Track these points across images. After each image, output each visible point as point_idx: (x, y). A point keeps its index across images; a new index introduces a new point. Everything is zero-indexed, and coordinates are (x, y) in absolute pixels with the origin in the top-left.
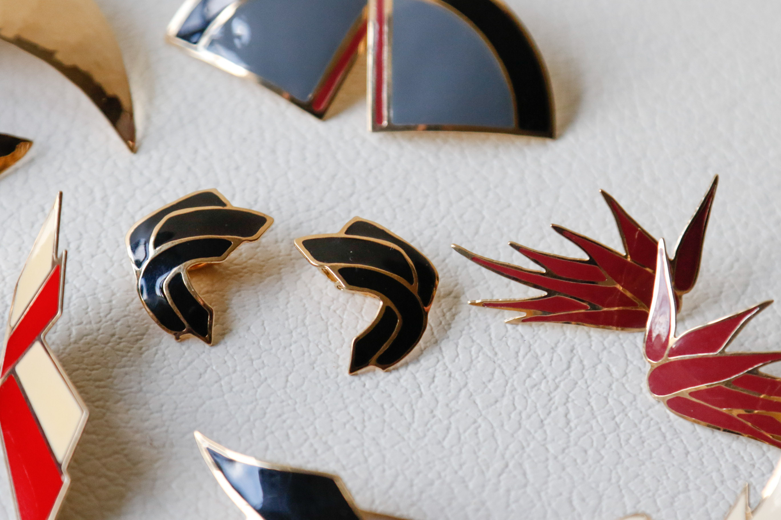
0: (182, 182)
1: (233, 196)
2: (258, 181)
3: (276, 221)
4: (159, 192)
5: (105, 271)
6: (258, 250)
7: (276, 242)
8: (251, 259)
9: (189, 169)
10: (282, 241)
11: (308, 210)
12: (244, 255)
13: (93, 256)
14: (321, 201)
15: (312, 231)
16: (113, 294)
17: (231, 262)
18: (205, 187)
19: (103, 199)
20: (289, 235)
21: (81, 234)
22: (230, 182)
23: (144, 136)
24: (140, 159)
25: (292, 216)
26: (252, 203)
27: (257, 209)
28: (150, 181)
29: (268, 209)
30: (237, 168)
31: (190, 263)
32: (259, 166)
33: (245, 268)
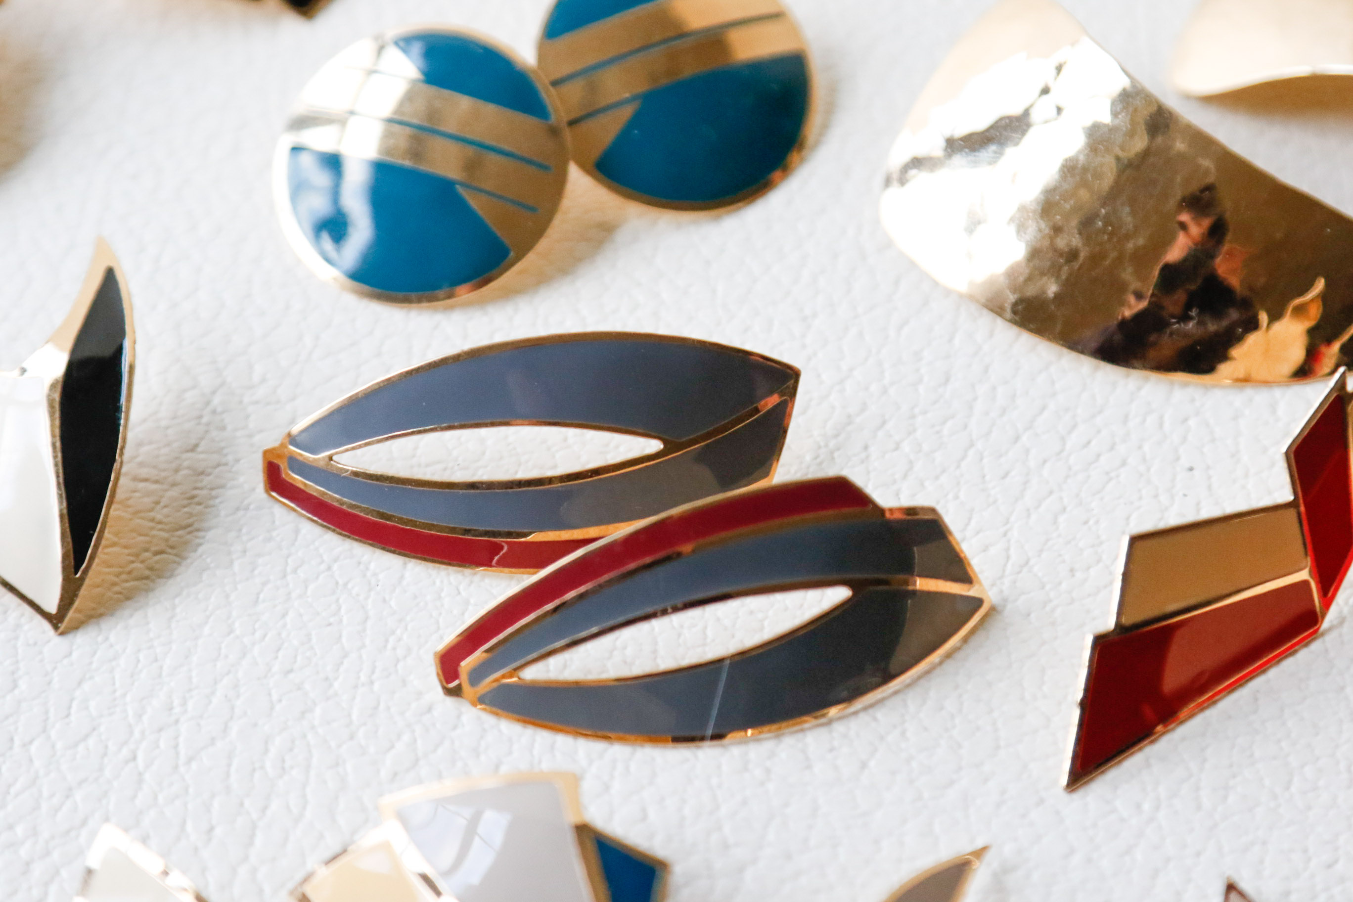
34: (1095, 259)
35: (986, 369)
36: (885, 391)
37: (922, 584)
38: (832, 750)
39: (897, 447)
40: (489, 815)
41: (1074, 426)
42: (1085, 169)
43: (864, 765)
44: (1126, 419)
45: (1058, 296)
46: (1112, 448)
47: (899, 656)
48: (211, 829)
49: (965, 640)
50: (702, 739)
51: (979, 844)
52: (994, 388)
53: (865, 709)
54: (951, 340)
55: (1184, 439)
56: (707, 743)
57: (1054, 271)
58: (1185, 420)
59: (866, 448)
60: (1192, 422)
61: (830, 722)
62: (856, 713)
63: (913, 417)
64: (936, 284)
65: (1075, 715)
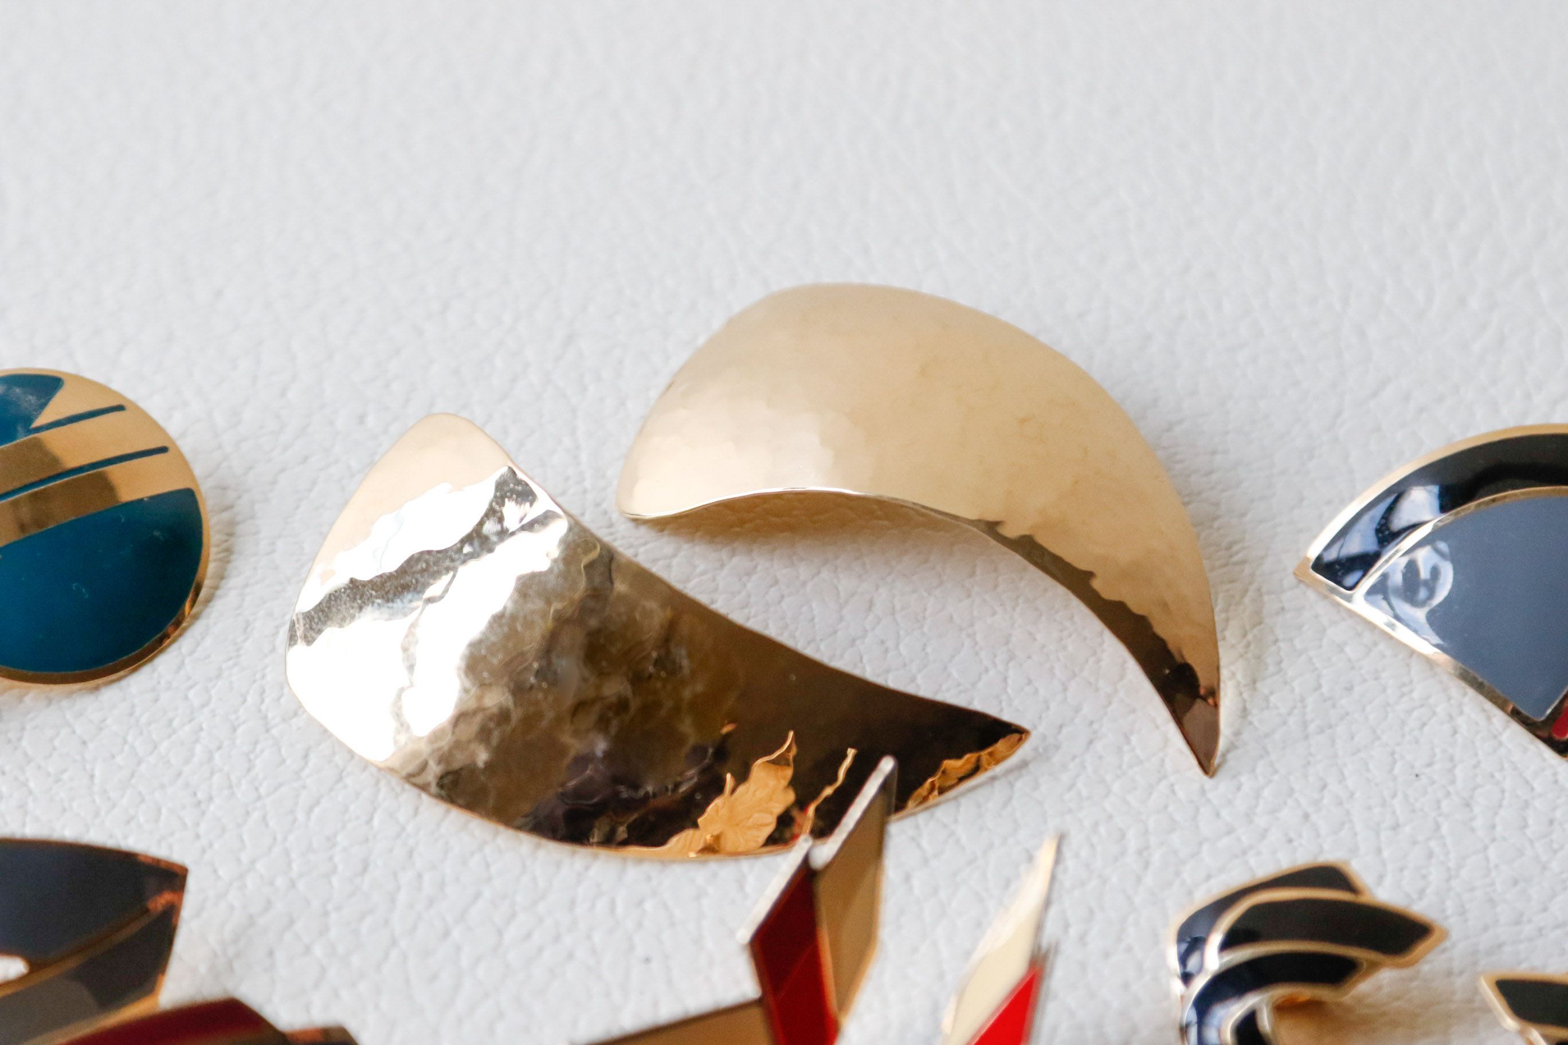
0: (1290, 841)
1: (1381, 877)
2: (1430, 855)
3: (1455, 935)
4: (1244, 852)
5: (1126, 986)
6: (1414, 984)
7: (1449, 973)
8: (1398, 998)
9: (1306, 816)
10: (1461, 973)
11: (1518, 922)
12: (1386, 990)
13: (1107, 955)
14: (1545, 909)
15: (1519, 963)
16: (1134, 1030)
17: (1359, 1000)
18: (1328, 855)
19: (1140, 852)
20: (1475, 963)
21: (1091, 912)
22: (1379, 851)
23: (1232, 747)
24: (1219, 787)
25: (1486, 928)
26: (1415, 896)
27: (1419, 908)
28: (1230, 831)
29: (1443, 911)
30: (1396, 827)
31: (1281, 992)
32: (1438, 827)
33: (1384, 1014)
34: (529, 721)
35: (410, 854)
36: (293, 884)
39: (308, 950)
41: (513, 915)
42: (514, 618)
44: (573, 903)
45: (489, 766)
46: (557, 938)
52: (420, 876)
54: (370, 820)
55: (640, 925)
57: (484, 735)
58: (640, 903)
59: (271, 953)
60: (648, 905)
63: (326, 914)
64: (351, 754)
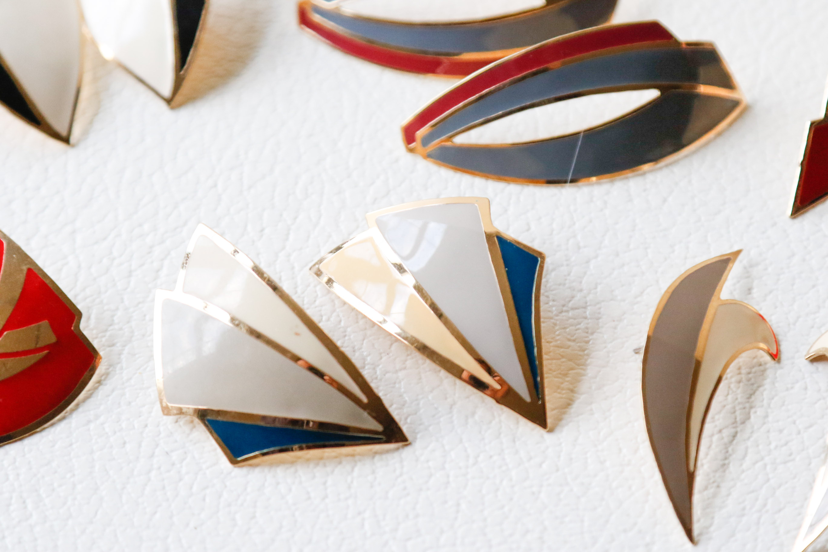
37: (704, 89)
38: (645, 190)
40: (432, 226)
43: (665, 200)
47: (688, 134)
48: (262, 230)
49: (731, 124)
50: (565, 182)
51: (735, 249)
53: (667, 166)
56: (568, 185)
61: (644, 174)
62: (661, 168)
65: (798, 171)
